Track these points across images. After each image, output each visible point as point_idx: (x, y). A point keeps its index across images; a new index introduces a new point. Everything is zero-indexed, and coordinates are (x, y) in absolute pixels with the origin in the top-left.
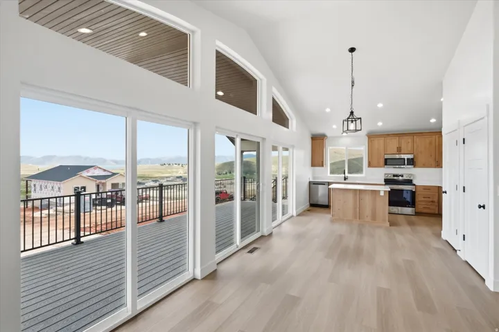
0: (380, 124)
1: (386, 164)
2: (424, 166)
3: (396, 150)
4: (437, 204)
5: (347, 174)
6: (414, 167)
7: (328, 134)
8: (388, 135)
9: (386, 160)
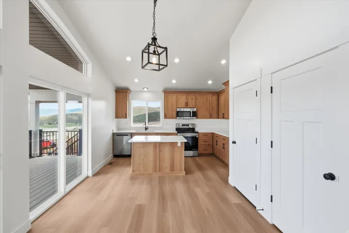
0: (174, 81)
1: (177, 116)
2: (203, 117)
3: (184, 104)
4: (211, 146)
5: (147, 125)
6: (197, 118)
7: (132, 88)
8: (179, 92)
9: (178, 112)
